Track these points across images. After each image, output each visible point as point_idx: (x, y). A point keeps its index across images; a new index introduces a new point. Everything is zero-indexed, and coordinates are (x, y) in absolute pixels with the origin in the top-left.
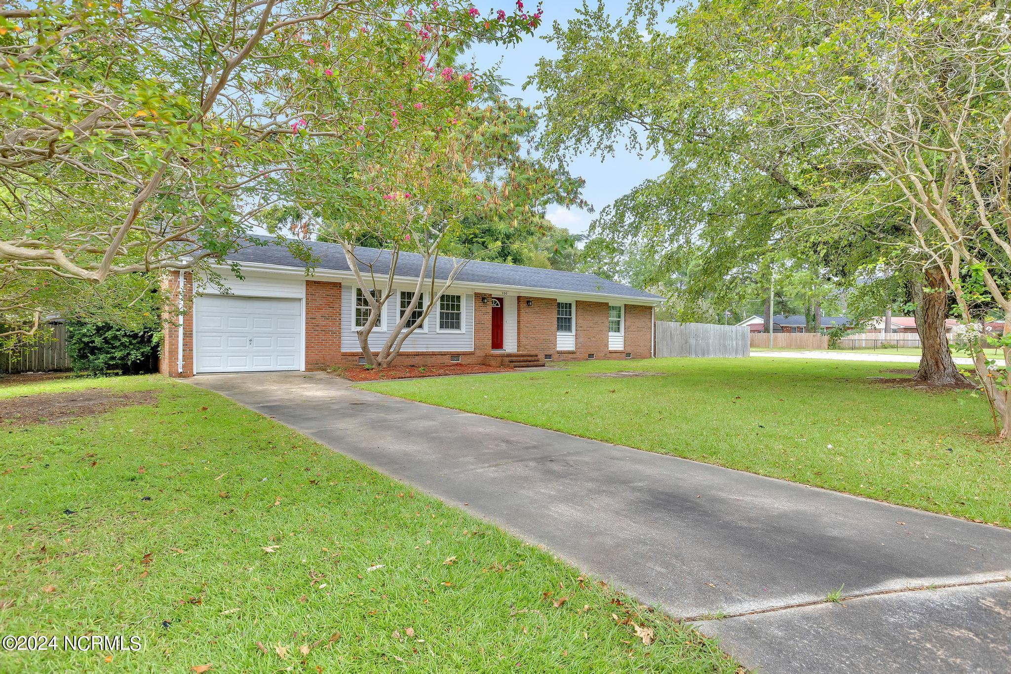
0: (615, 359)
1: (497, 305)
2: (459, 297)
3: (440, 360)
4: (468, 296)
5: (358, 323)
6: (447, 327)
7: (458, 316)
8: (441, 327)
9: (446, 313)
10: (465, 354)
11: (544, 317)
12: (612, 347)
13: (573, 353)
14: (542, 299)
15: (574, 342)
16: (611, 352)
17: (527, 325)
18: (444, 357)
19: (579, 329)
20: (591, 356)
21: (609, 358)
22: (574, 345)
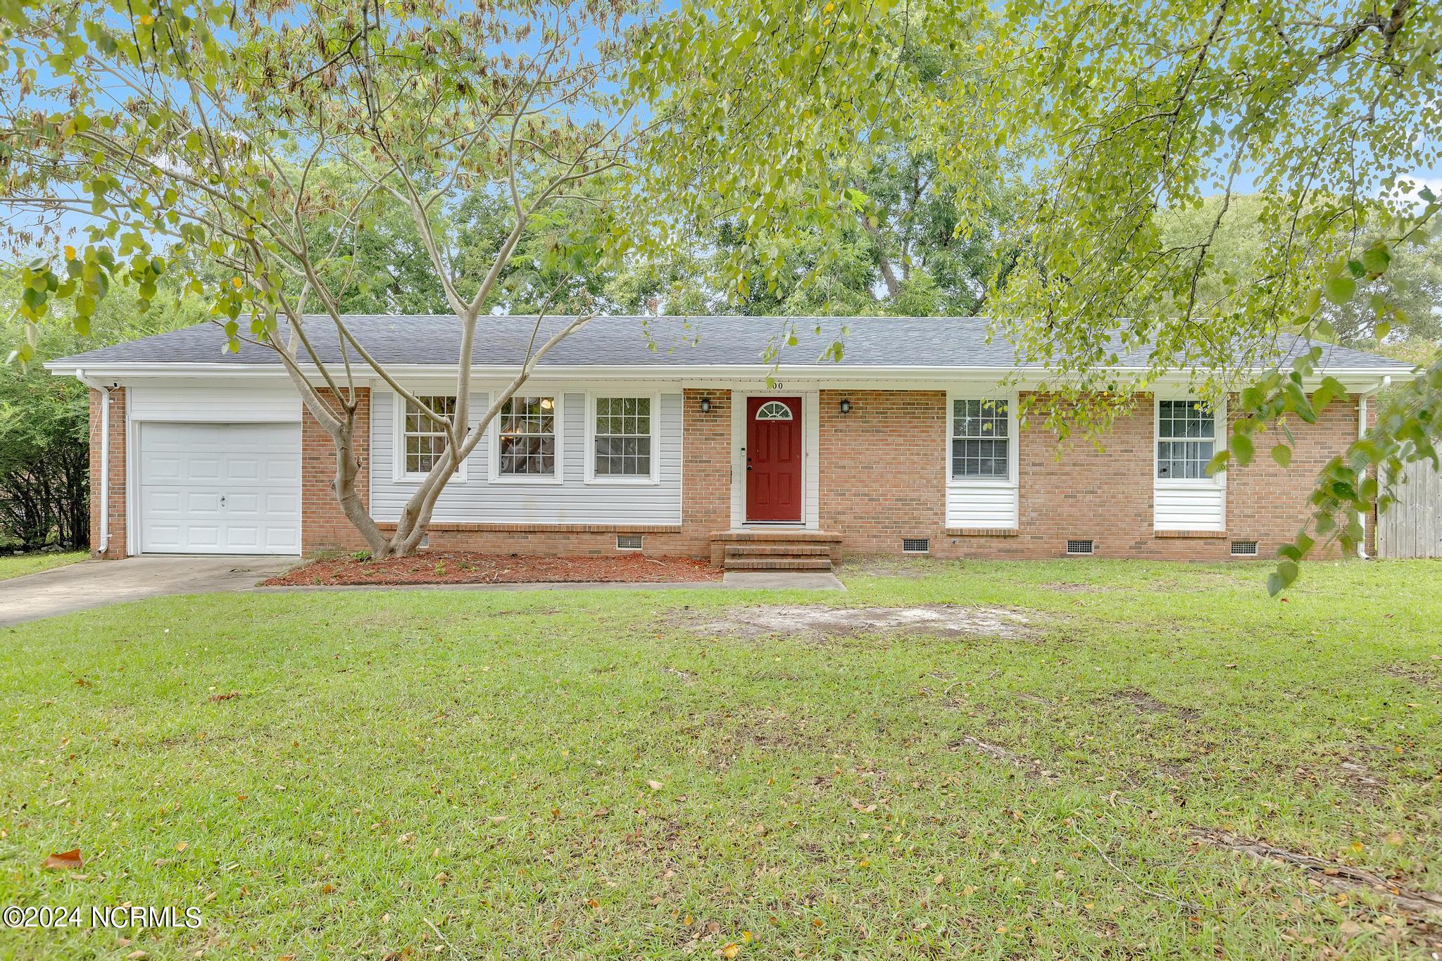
0: (1179, 557)
1: (786, 414)
2: (644, 404)
3: (588, 544)
4: (665, 398)
5: (412, 466)
6: (616, 470)
7: (645, 445)
8: (601, 469)
9: (614, 440)
10: (653, 532)
11: (901, 440)
12: (1165, 521)
13: (1006, 535)
14: (892, 393)
15: (1014, 507)
16: (1163, 537)
17: (844, 463)
18: (599, 537)
19: (1030, 469)
20: (1081, 546)
21: (1154, 555)
22: (1015, 515)
